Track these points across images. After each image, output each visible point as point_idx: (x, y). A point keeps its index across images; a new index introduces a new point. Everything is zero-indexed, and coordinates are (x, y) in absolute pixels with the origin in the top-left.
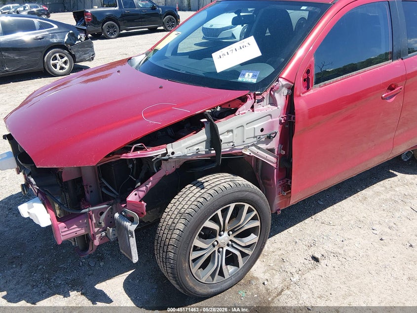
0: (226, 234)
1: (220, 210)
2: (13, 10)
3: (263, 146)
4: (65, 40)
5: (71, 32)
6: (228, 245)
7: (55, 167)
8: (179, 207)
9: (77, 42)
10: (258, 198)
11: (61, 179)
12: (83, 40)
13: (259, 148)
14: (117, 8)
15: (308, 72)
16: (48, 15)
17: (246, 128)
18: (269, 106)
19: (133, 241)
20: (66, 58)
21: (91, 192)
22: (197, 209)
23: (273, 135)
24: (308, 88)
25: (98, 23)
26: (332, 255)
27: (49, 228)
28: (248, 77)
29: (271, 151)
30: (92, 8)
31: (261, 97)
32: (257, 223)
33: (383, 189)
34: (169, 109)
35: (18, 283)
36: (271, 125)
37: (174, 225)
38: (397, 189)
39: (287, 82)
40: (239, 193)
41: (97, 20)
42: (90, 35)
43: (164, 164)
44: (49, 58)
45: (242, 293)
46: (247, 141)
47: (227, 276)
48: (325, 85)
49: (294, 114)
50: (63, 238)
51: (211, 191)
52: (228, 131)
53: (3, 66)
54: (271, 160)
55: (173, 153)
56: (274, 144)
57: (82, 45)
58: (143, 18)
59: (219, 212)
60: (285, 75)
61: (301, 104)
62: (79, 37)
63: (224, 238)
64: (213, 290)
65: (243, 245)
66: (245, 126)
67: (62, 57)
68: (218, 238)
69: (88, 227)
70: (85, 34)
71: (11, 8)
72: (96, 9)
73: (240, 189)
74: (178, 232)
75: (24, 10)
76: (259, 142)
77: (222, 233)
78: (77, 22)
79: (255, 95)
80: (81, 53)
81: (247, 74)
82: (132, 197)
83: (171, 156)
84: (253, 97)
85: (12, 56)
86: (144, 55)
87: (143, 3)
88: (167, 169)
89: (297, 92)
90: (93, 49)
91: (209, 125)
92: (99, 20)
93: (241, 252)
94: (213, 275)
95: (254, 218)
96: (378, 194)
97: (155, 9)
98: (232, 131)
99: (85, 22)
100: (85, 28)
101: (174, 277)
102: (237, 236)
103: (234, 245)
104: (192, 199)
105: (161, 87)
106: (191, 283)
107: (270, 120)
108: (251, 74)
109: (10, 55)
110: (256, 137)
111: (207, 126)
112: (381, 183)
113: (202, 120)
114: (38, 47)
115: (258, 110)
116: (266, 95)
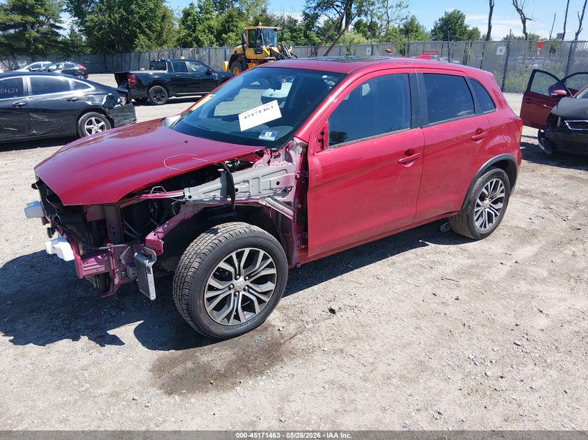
0: (242, 279)
1: (235, 252)
2: (44, 68)
3: (280, 199)
4: (103, 103)
5: (110, 94)
6: (244, 290)
7: (80, 204)
8: (196, 249)
9: (116, 106)
10: (274, 245)
11: (85, 219)
12: (123, 104)
13: (276, 200)
14: (166, 72)
15: (322, 133)
16: (86, 76)
17: (262, 180)
18: (285, 162)
19: (151, 277)
20: (103, 123)
21: (114, 233)
22: (211, 249)
23: (289, 189)
24: (322, 148)
25: (144, 87)
26: (349, 308)
27: (72, 262)
28: (268, 136)
29: (288, 204)
30: (139, 69)
31: (277, 153)
32: (273, 271)
33: (414, 256)
34: (190, 158)
35: (38, 328)
36: (287, 179)
37: (190, 264)
38: (428, 256)
39: (301, 141)
40: (254, 238)
41: (143, 84)
42: (133, 100)
43: (182, 207)
44: (83, 121)
45: (257, 337)
46: (263, 192)
47: (243, 320)
48: (340, 146)
49: (308, 171)
50: (84, 273)
51: (226, 235)
52: (244, 181)
53: (30, 129)
54: (289, 212)
55: (190, 197)
56: (290, 197)
57: (122, 109)
58: (197, 84)
59: (234, 255)
60: (301, 134)
61: (315, 161)
62: (119, 100)
63: (240, 282)
64: (228, 332)
65: (259, 291)
66: (261, 178)
67: (98, 122)
68: (234, 282)
69: (109, 265)
70: (126, 97)
71: (42, 65)
72: (143, 71)
73: (254, 234)
74: (193, 270)
75: (58, 69)
76: (275, 194)
77: (238, 277)
78: (119, 85)
79: (272, 152)
80: (120, 118)
81: (267, 133)
82: (151, 236)
83: (188, 199)
84: (269, 152)
85: (41, 118)
86: (179, 116)
87: (196, 66)
88: (185, 213)
89: (311, 151)
90: (135, 114)
91: (225, 174)
92: (144, 83)
93: (257, 298)
94: (228, 317)
95: (270, 266)
96: (407, 260)
97: (210, 74)
98: (248, 181)
99: (128, 85)
100: (127, 91)
101: (189, 314)
102: (254, 282)
103: (251, 290)
104: (208, 242)
105: (186, 142)
106: (205, 321)
107: (286, 175)
108: (271, 133)
109: (38, 117)
110: (272, 189)
111: (224, 175)
112: (414, 250)
113: (219, 170)
114: (72, 110)
115: (274, 165)
116: (282, 152)
